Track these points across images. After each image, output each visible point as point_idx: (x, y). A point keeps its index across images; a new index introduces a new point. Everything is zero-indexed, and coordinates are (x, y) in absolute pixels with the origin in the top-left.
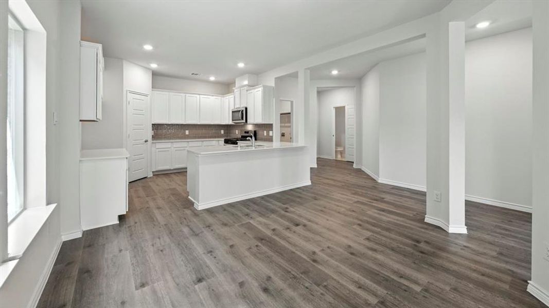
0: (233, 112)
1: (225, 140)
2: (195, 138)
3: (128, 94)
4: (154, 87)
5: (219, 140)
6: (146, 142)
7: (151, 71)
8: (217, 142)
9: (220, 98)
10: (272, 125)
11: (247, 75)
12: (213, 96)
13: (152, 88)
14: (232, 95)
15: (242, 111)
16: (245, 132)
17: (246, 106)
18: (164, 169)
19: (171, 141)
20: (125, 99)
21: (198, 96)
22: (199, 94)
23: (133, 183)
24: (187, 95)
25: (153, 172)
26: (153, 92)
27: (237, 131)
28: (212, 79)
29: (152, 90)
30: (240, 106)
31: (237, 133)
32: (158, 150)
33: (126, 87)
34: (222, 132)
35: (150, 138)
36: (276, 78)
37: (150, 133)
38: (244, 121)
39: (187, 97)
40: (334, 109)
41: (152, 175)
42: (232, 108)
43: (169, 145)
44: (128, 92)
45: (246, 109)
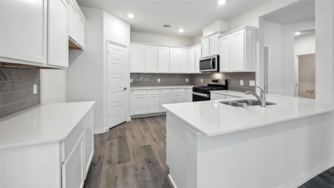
0: (200, 61)
1: (194, 88)
2: (165, 85)
3: (109, 44)
4: (132, 40)
5: (186, 88)
6: (125, 89)
7: (130, 25)
8: (185, 90)
9: (186, 49)
11: (219, 21)
12: (180, 48)
13: (130, 41)
14: (199, 45)
15: (214, 59)
16: (213, 81)
17: (217, 54)
18: (141, 114)
19: (146, 88)
20: (105, 49)
21: (168, 48)
22: (169, 47)
23: (112, 129)
24: (159, 47)
25: (131, 116)
26: (131, 45)
27: (202, 79)
28: (181, 31)
29: (131, 44)
30: (209, 55)
31: (202, 81)
32: (135, 96)
33: (106, 37)
34: (187, 80)
35: (128, 86)
36: (260, 17)
37: (129, 80)
38: (216, 69)
39: (159, 49)
40: (298, 57)
41: (130, 120)
42: (199, 58)
43: (144, 92)
44: (108, 42)
45: (218, 57)
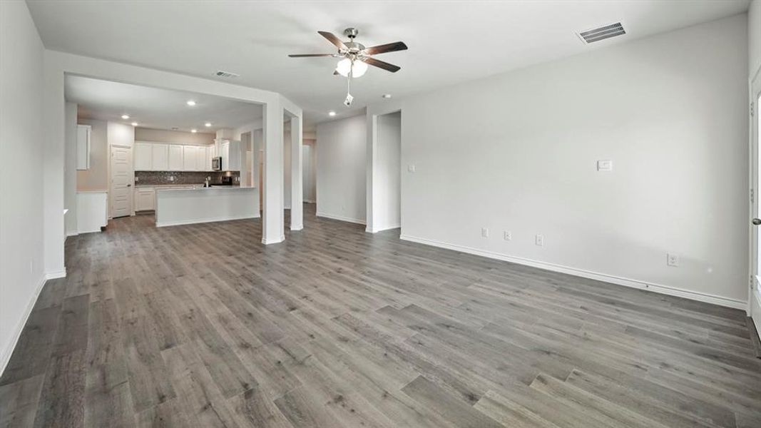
0: (213, 161)
2: (179, 183)
3: (112, 148)
4: (137, 139)
6: (129, 186)
7: (134, 128)
10: (239, 172)
11: (222, 130)
13: (135, 140)
14: (214, 145)
15: (218, 160)
17: (220, 156)
20: (109, 152)
21: (182, 146)
24: (171, 146)
25: (136, 211)
28: (194, 131)
29: (135, 143)
30: (217, 156)
32: (140, 193)
33: (110, 142)
35: (133, 184)
36: (242, 135)
37: (133, 179)
38: (219, 169)
41: (134, 214)
42: (212, 157)
44: (112, 146)
45: (221, 158)
